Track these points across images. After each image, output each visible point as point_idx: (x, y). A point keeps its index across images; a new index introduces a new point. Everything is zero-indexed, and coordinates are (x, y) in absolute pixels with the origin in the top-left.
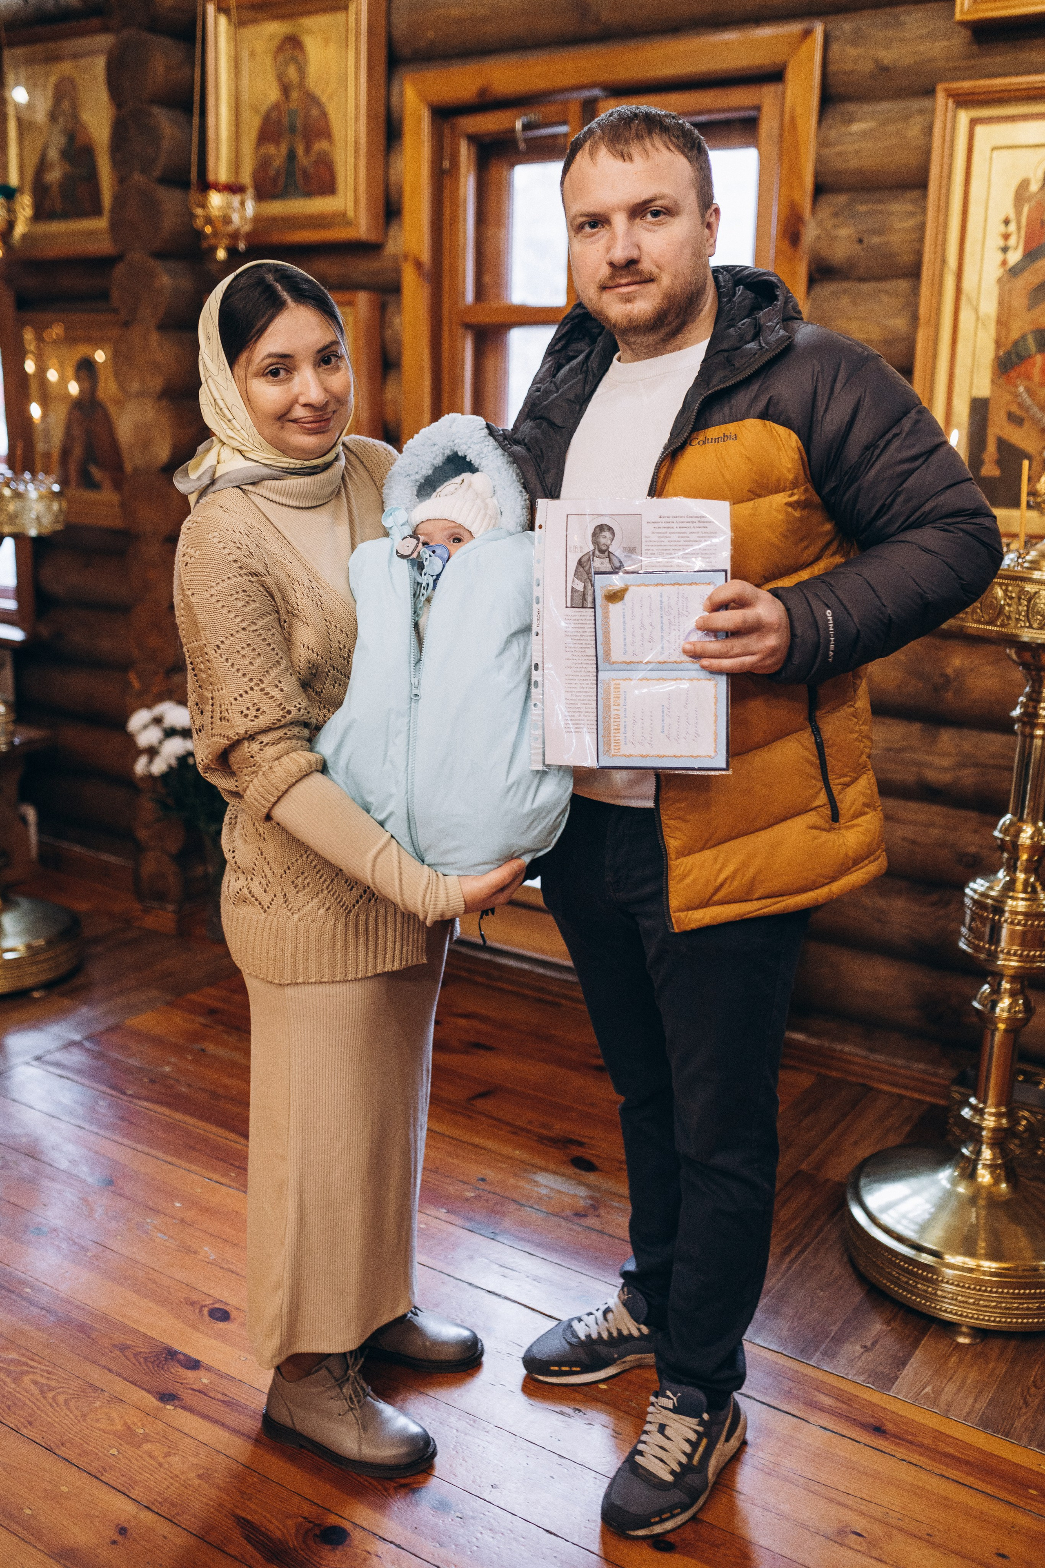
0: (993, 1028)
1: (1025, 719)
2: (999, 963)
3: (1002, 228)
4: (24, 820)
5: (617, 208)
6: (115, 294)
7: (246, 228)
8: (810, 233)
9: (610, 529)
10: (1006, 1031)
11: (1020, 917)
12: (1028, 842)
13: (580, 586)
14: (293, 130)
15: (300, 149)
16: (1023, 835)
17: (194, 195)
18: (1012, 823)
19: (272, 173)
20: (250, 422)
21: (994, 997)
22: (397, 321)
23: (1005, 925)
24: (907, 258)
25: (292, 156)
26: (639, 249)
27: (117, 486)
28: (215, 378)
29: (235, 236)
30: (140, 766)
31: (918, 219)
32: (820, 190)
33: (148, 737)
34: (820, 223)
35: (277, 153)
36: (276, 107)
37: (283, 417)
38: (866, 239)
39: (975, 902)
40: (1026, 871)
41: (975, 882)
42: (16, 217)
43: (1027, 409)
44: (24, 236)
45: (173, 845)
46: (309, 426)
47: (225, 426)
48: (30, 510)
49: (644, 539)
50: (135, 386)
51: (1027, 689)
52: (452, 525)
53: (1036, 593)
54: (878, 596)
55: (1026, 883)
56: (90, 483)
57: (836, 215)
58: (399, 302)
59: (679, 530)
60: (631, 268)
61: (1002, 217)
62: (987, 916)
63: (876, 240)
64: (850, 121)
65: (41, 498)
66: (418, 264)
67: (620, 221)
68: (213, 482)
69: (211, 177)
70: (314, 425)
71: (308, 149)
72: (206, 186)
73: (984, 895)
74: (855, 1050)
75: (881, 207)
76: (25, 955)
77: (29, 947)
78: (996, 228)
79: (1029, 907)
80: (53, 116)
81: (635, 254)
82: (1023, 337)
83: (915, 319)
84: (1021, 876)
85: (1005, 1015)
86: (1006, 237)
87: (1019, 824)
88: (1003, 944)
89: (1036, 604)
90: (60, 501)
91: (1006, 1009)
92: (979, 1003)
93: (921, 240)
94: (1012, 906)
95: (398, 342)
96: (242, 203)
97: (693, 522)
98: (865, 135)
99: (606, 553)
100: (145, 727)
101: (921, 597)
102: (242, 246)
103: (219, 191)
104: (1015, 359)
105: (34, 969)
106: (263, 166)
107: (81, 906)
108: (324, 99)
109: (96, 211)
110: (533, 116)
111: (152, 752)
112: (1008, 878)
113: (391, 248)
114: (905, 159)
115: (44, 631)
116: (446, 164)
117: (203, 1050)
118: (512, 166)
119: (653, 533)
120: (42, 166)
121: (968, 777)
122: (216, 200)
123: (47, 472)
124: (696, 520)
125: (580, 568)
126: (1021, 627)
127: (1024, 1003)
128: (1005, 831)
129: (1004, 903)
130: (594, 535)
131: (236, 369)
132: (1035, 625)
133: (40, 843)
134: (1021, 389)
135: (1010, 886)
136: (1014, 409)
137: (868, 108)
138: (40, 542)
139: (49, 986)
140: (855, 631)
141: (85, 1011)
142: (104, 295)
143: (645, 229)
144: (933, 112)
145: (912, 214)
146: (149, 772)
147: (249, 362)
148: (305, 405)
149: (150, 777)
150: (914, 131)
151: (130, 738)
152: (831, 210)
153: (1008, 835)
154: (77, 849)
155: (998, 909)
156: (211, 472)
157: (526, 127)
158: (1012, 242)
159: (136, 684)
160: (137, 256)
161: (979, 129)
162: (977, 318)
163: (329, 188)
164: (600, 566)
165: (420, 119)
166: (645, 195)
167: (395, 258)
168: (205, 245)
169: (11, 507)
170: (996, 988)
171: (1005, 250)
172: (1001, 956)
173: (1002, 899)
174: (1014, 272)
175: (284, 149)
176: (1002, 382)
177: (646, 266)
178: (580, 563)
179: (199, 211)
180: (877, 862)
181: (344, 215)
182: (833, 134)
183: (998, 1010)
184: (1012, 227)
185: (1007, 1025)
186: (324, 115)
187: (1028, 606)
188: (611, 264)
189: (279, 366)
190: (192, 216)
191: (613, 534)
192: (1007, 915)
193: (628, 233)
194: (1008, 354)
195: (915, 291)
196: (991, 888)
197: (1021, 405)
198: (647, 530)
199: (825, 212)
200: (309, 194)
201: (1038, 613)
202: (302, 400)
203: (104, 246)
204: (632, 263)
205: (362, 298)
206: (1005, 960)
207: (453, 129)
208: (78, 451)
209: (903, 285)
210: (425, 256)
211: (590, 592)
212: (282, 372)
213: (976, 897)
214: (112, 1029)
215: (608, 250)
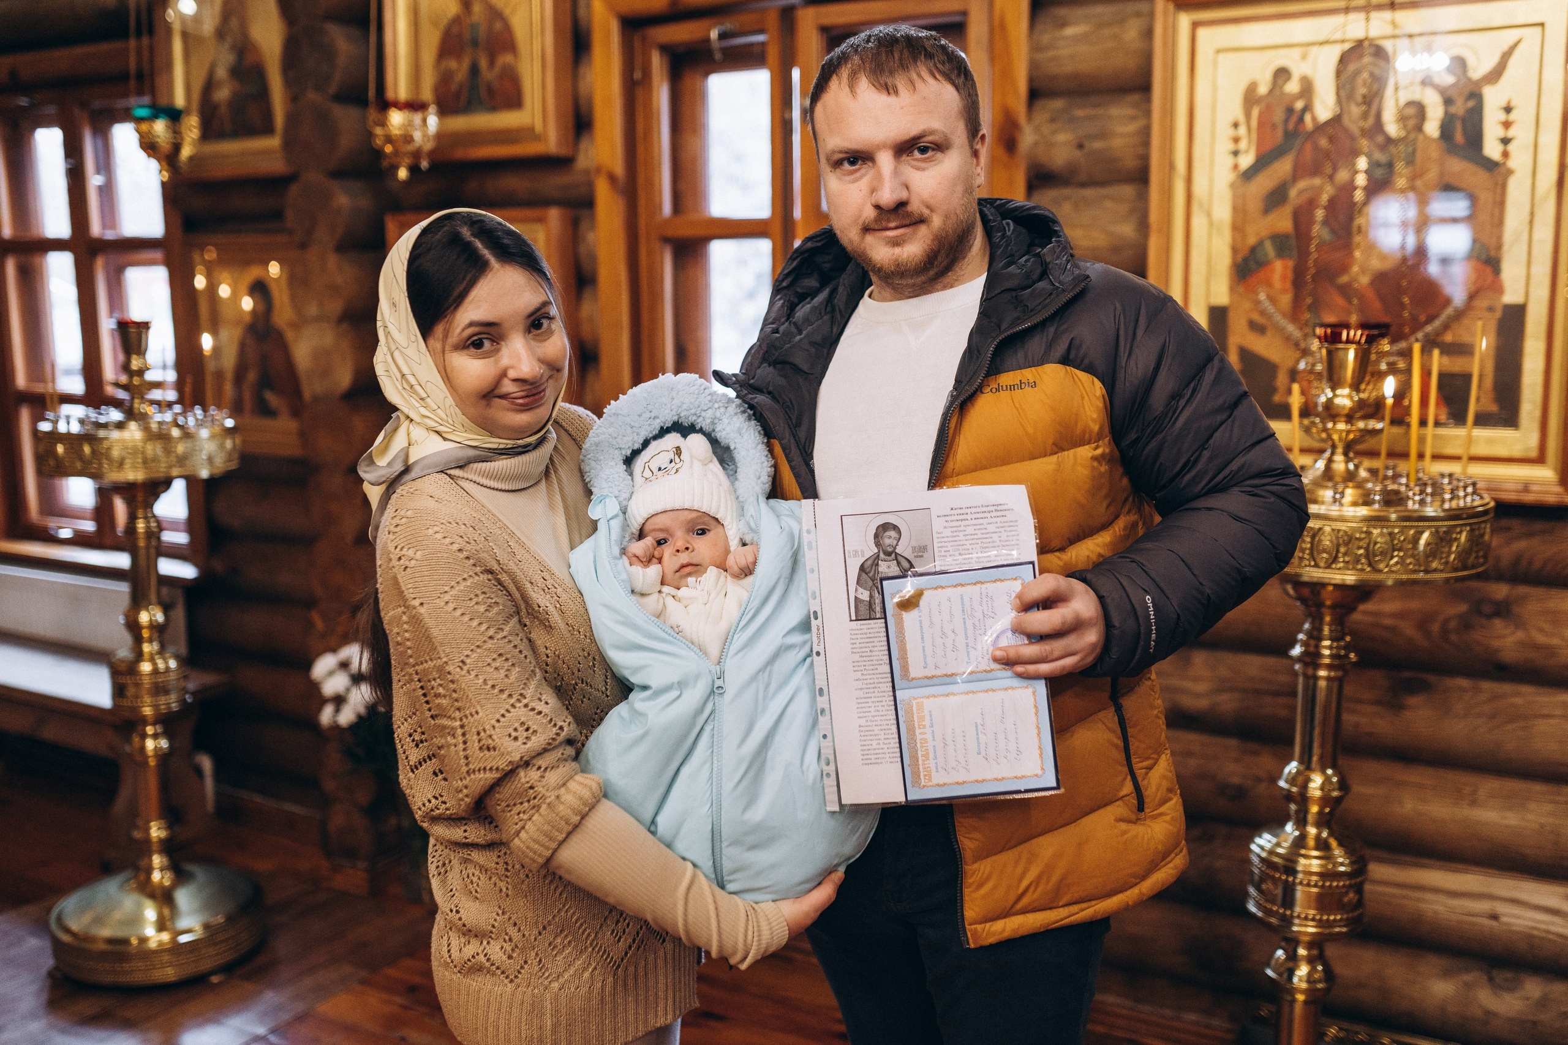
0: (1289, 998)
1: (1307, 659)
2: (1295, 929)
3: (1231, 132)
4: (199, 771)
5: (882, 146)
6: (290, 215)
7: (429, 146)
8: (1027, 138)
9: (895, 528)
10: (1305, 1002)
11: (1314, 878)
12: (1318, 793)
13: (865, 595)
14: (475, 43)
15: (483, 63)
16: (1312, 785)
17: (373, 114)
18: (1298, 772)
19: (454, 87)
20: (450, 401)
21: (1290, 964)
22: (591, 237)
23: (1299, 888)
24: (1130, 163)
25: (474, 70)
26: (907, 188)
27: (296, 411)
28: (406, 351)
29: (417, 154)
30: (326, 715)
31: (1141, 123)
32: (1035, 94)
33: (335, 684)
34: (1037, 129)
35: (460, 68)
36: (457, 20)
37: (490, 394)
38: (1086, 143)
39: (1262, 860)
40: (1318, 825)
41: (1260, 837)
42: (182, 139)
43: (1269, 317)
44: (191, 159)
45: (364, 797)
46: (520, 401)
47: (417, 405)
48: (201, 450)
49: (935, 535)
50: (312, 310)
51: (1307, 626)
52: (694, 515)
53: (1320, 529)
54: (1194, 575)
55: (1318, 838)
56: (265, 410)
57: (1053, 120)
58: (592, 217)
59: (974, 522)
60: (900, 211)
61: (1230, 119)
62: (1280, 878)
63: (1098, 145)
64: (1063, 25)
65: (213, 437)
66: (612, 178)
67: (885, 160)
68: (407, 470)
69: (390, 95)
70: (527, 400)
71: (492, 63)
72: (385, 105)
73: (1271, 852)
74: (1119, 1000)
75: (1100, 111)
76: (202, 936)
77: (206, 927)
78: (1225, 132)
79: (1321, 866)
80: (221, 33)
81: (903, 195)
82: (1261, 243)
83: (1144, 226)
84: (1312, 831)
85: (1304, 985)
86: (1236, 140)
87: (1307, 773)
88: (1298, 909)
89: (1320, 541)
90: (234, 439)
91: (1305, 978)
92: (1274, 971)
93: (1147, 144)
94: (1305, 865)
95: (593, 258)
96: (424, 121)
97: (989, 512)
98: (1077, 39)
99: (893, 555)
100: (331, 673)
101: (1239, 571)
102: (424, 164)
103: (400, 109)
104: (1252, 265)
105: (211, 951)
106: (444, 81)
107: (263, 866)
108: (507, 12)
109: (267, 129)
110: (728, 26)
111: (339, 701)
112: (1297, 833)
113: (583, 161)
114: (1123, 63)
115: (218, 565)
116: (638, 75)
117: (403, 1039)
118: (707, 74)
119: (945, 527)
120: (209, 86)
121: (1228, 703)
122: (396, 119)
123: (219, 407)
124: (993, 508)
125: (864, 574)
126: (1306, 566)
127: (1323, 970)
128: (1292, 781)
129: (1295, 862)
130: (876, 536)
131: (431, 342)
132: (1322, 564)
133: (218, 794)
134: (1262, 296)
135: (1300, 842)
136: (1256, 317)
137: (1079, 12)
138: (212, 483)
139: (228, 969)
140: (1175, 616)
141: (270, 997)
142: (278, 215)
143: (913, 167)
144: (1151, 15)
145: (1133, 118)
146: (335, 722)
147: (446, 336)
148: (515, 380)
149: (336, 727)
150: (1131, 33)
151: (314, 687)
152: (1046, 116)
153: (1295, 786)
154: (258, 799)
155: (1291, 870)
156: (402, 455)
157: (722, 36)
158: (1243, 145)
159: (320, 625)
160: (313, 177)
161: (1202, 33)
162: (1211, 224)
163: (514, 101)
164: (886, 570)
165: (609, 30)
166: (914, 131)
167: (587, 172)
168: (385, 164)
169: (180, 448)
170: (1291, 953)
171: (1236, 153)
172: (1297, 921)
173: (1294, 858)
174: (1249, 175)
175: (466, 64)
176: (1241, 289)
177: (915, 207)
178: (862, 568)
179: (379, 131)
180: (1181, 854)
181: (532, 129)
182: (1046, 38)
183: (1295, 980)
184: (1242, 131)
185: (1307, 996)
186: (508, 28)
187: (1312, 543)
188: (877, 207)
189: (483, 336)
190: (370, 135)
191: (899, 532)
192: (1300, 876)
193: (896, 173)
194: (1245, 260)
195: (1143, 196)
196: (1278, 845)
197: (1263, 313)
198: (938, 525)
199: (1041, 116)
200: (494, 108)
201: (1324, 551)
202: (512, 374)
203: (276, 165)
204: (902, 205)
205: (554, 214)
206: (1301, 925)
207: (644, 39)
208: (252, 376)
209: (1127, 191)
210: (619, 169)
211: (878, 601)
212: (487, 344)
213: (1264, 855)
214: (300, 1019)
215: (873, 190)
